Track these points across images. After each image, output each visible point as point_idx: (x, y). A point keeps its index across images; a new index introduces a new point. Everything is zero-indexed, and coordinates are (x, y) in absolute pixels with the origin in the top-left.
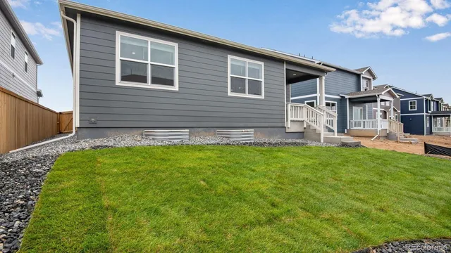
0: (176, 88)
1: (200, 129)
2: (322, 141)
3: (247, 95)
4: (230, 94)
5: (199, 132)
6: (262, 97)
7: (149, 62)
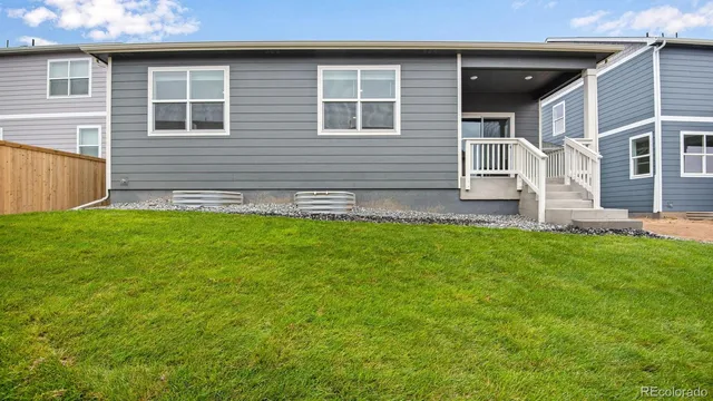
0: (226, 132)
1: (265, 193)
2: (541, 218)
3: (359, 132)
4: (321, 131)
5: (263, 197)
6: (397, 131)
7: (188, 100)
